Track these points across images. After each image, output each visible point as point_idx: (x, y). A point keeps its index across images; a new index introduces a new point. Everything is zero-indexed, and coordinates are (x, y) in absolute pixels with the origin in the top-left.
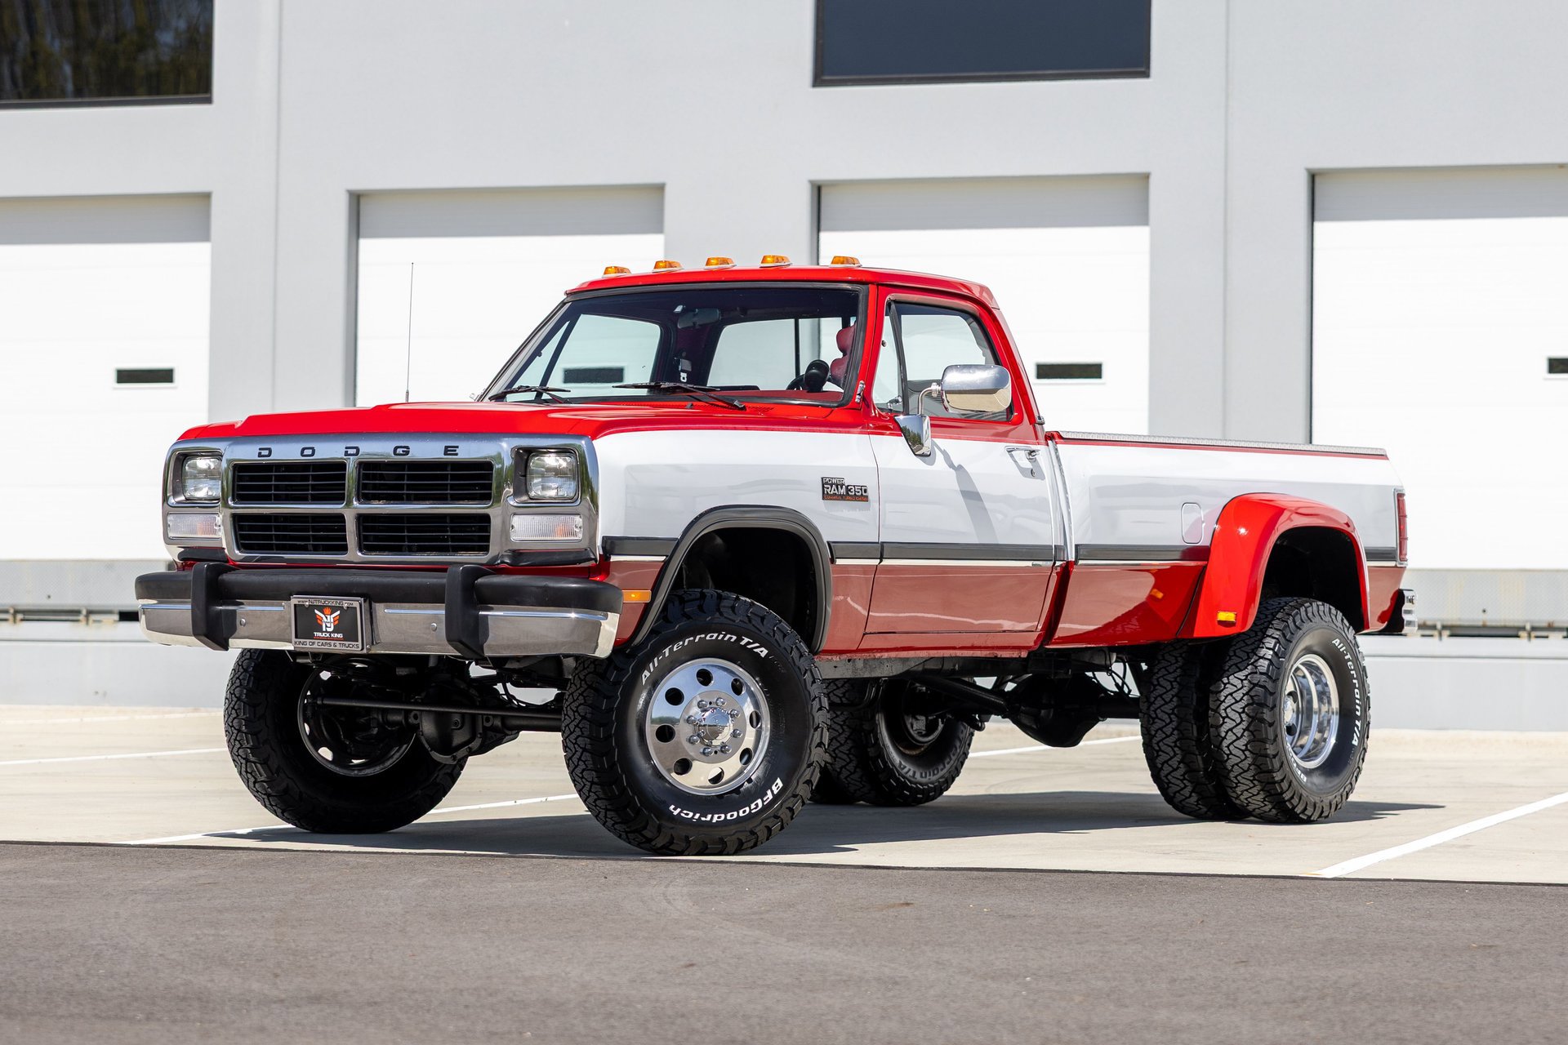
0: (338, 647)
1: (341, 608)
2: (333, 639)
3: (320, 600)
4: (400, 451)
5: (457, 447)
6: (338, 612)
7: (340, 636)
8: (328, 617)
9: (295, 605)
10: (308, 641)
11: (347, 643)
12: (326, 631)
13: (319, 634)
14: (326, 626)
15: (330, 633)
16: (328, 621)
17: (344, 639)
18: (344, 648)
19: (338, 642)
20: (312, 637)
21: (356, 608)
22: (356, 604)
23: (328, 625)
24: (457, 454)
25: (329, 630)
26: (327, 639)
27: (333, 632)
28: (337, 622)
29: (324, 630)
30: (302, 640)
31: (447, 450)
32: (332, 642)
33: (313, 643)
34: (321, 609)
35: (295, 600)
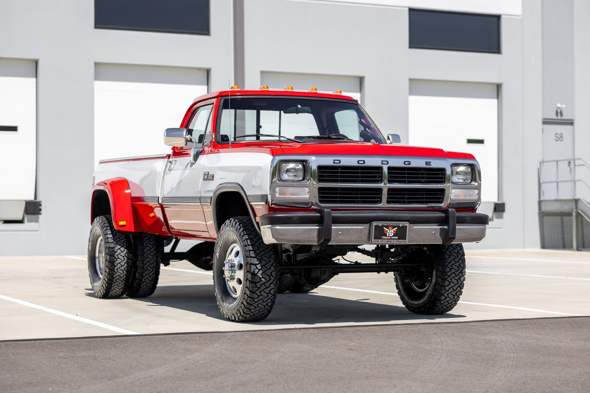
0: (395, 242)
1: (398, 227)
2: (392, 239)
3: (389, 223)
4: (406, 163)
5: (431, 162)
6: (396, 228)
7: (396, 238)
8: (391, 230)
9: (375, 226)
10: (380, 240)
11: (400, 240)
12: (389, 236)
13: (385, 237)
14: (389, 234)
15: (391, 237)
16: (390, 232)
17: (398, 239)
18: (398, 243)
19: (395, 241)
20: (381, 238)
21: (407, 226)
22: (406, 225)
23: (390, 233)
24: (431, 165)
25: (390, 235)
26: (389, 239)
27: (392, 236)
28: (395, 232)
29: (388, 235)
30: (377, 240)
31: (427, 163)
32: (392, 240)
33: (382, 241)
34: (387, 227)
35: (375, 224)
